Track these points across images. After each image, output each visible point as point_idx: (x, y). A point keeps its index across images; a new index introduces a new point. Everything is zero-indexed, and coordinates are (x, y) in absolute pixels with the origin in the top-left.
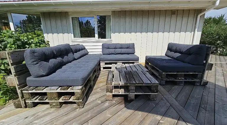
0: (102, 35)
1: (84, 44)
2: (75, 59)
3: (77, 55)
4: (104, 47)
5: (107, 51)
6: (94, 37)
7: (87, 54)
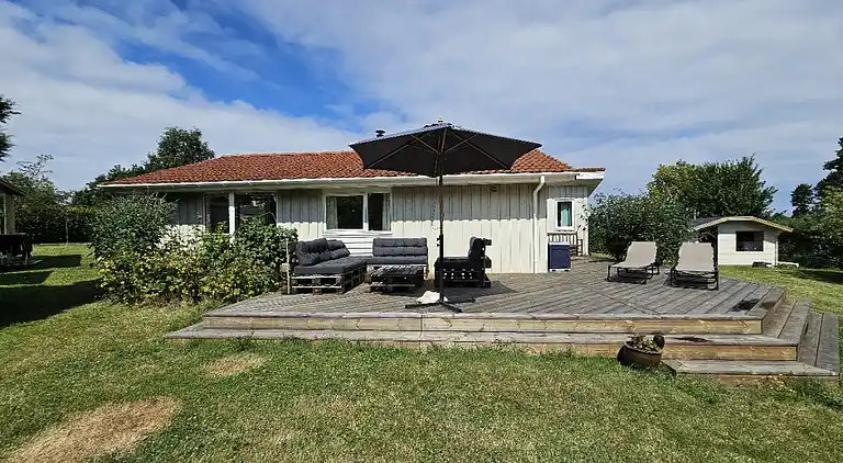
0: (376, 224)
1: (344, 240)
2: (331, 259)
3: (335, 253)
4: (376, 243)
5: (382, 250)
6: (362, 228)
7: (347, 255)
